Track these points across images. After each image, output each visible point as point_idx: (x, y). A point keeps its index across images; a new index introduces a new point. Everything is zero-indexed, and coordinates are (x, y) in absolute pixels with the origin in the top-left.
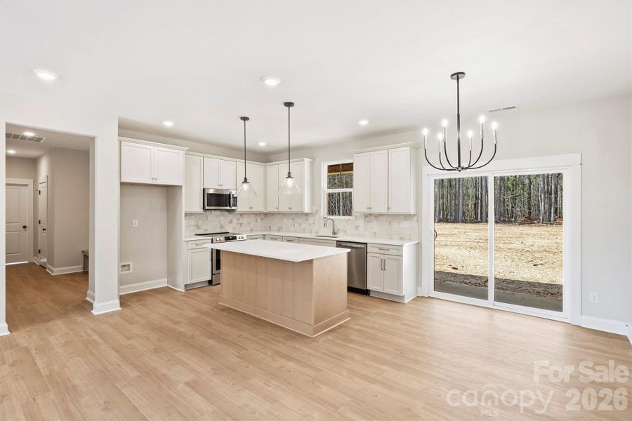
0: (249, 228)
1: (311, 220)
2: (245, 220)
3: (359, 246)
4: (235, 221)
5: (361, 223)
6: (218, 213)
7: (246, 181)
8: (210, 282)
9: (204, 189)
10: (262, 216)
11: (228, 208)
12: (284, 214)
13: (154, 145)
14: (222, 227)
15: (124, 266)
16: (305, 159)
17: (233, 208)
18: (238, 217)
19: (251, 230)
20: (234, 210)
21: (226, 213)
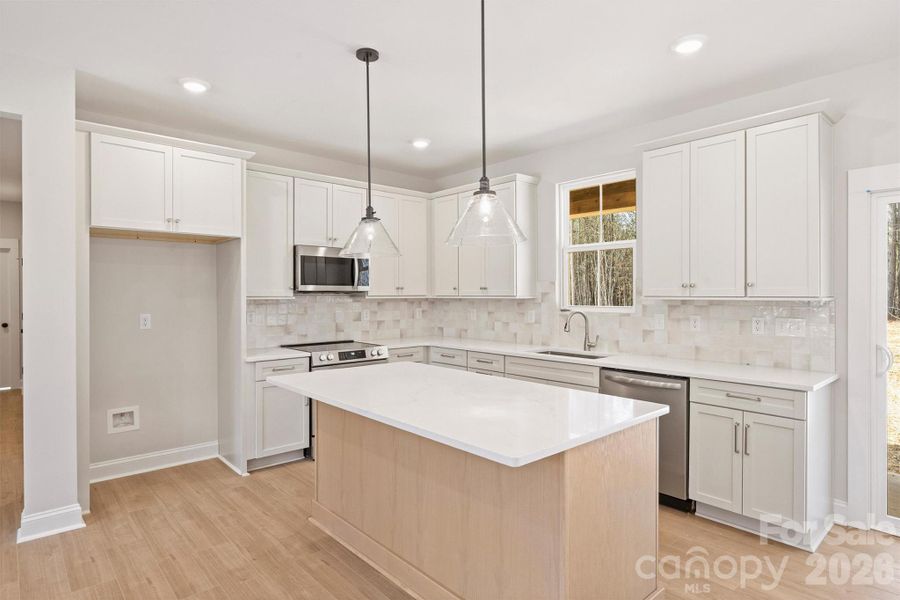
0: (397, 332)
1: (531, 315)
2: (388, 315)
3: (669, 384)
4: (366, 316)
5: (659, 323)
6: (329, 298)
7: (370, 215)
8: (307, 453)
9: (295, 247)
10: (425, 306)
11: (349, 288)
12: (471, 302)
13: (174, 144)
14: (338, 329)
15: (122, 415)
16: (519, 176)
17: (361, 288)
18: (375, 307)
19: (402, 336)
20: (363, 294)
21: (348, 300)
